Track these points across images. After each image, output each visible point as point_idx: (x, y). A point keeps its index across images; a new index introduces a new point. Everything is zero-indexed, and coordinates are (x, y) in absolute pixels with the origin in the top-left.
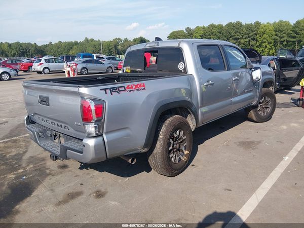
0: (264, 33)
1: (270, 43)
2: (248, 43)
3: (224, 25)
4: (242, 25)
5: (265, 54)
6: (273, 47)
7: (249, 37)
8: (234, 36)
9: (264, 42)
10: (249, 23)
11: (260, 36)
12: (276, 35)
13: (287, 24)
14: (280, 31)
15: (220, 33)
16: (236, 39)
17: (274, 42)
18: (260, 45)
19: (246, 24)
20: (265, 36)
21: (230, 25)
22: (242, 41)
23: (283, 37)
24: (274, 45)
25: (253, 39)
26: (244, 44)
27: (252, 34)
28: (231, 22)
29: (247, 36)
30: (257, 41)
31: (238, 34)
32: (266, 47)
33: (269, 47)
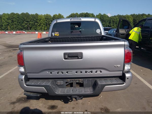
0: (41, 19)
1: (44, 24)
2: (34, 24)
3: (20, 14)
4: (29, 15)
5: (43, 30)
6: (46, 26)
7: (34, 21)
8: (26, 20)
9: (42, 24)
10: (33, 14)
11: (39, 21)
12: (46, 21)
13: (50, 16)
14: (48, 19)
15: (18, 18)
16: (27, 21)
17: (46, 24)
18: (40, 25)
19: (31, 14)
20: (41, 21)
21: (23, 14)
22: (31, 23)
23: (49, 22)
24: (46, 25)
25: (36, 22)
26: (32, 24)
27: (35, 20)
28: (23, 13)
29: (33, 20)
30: (38, 23)
31: (28, 19)
32: (43, 26)
33: (44, 26)
